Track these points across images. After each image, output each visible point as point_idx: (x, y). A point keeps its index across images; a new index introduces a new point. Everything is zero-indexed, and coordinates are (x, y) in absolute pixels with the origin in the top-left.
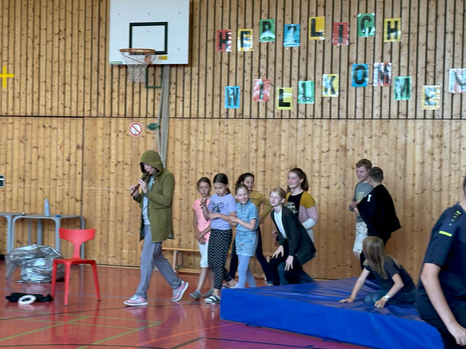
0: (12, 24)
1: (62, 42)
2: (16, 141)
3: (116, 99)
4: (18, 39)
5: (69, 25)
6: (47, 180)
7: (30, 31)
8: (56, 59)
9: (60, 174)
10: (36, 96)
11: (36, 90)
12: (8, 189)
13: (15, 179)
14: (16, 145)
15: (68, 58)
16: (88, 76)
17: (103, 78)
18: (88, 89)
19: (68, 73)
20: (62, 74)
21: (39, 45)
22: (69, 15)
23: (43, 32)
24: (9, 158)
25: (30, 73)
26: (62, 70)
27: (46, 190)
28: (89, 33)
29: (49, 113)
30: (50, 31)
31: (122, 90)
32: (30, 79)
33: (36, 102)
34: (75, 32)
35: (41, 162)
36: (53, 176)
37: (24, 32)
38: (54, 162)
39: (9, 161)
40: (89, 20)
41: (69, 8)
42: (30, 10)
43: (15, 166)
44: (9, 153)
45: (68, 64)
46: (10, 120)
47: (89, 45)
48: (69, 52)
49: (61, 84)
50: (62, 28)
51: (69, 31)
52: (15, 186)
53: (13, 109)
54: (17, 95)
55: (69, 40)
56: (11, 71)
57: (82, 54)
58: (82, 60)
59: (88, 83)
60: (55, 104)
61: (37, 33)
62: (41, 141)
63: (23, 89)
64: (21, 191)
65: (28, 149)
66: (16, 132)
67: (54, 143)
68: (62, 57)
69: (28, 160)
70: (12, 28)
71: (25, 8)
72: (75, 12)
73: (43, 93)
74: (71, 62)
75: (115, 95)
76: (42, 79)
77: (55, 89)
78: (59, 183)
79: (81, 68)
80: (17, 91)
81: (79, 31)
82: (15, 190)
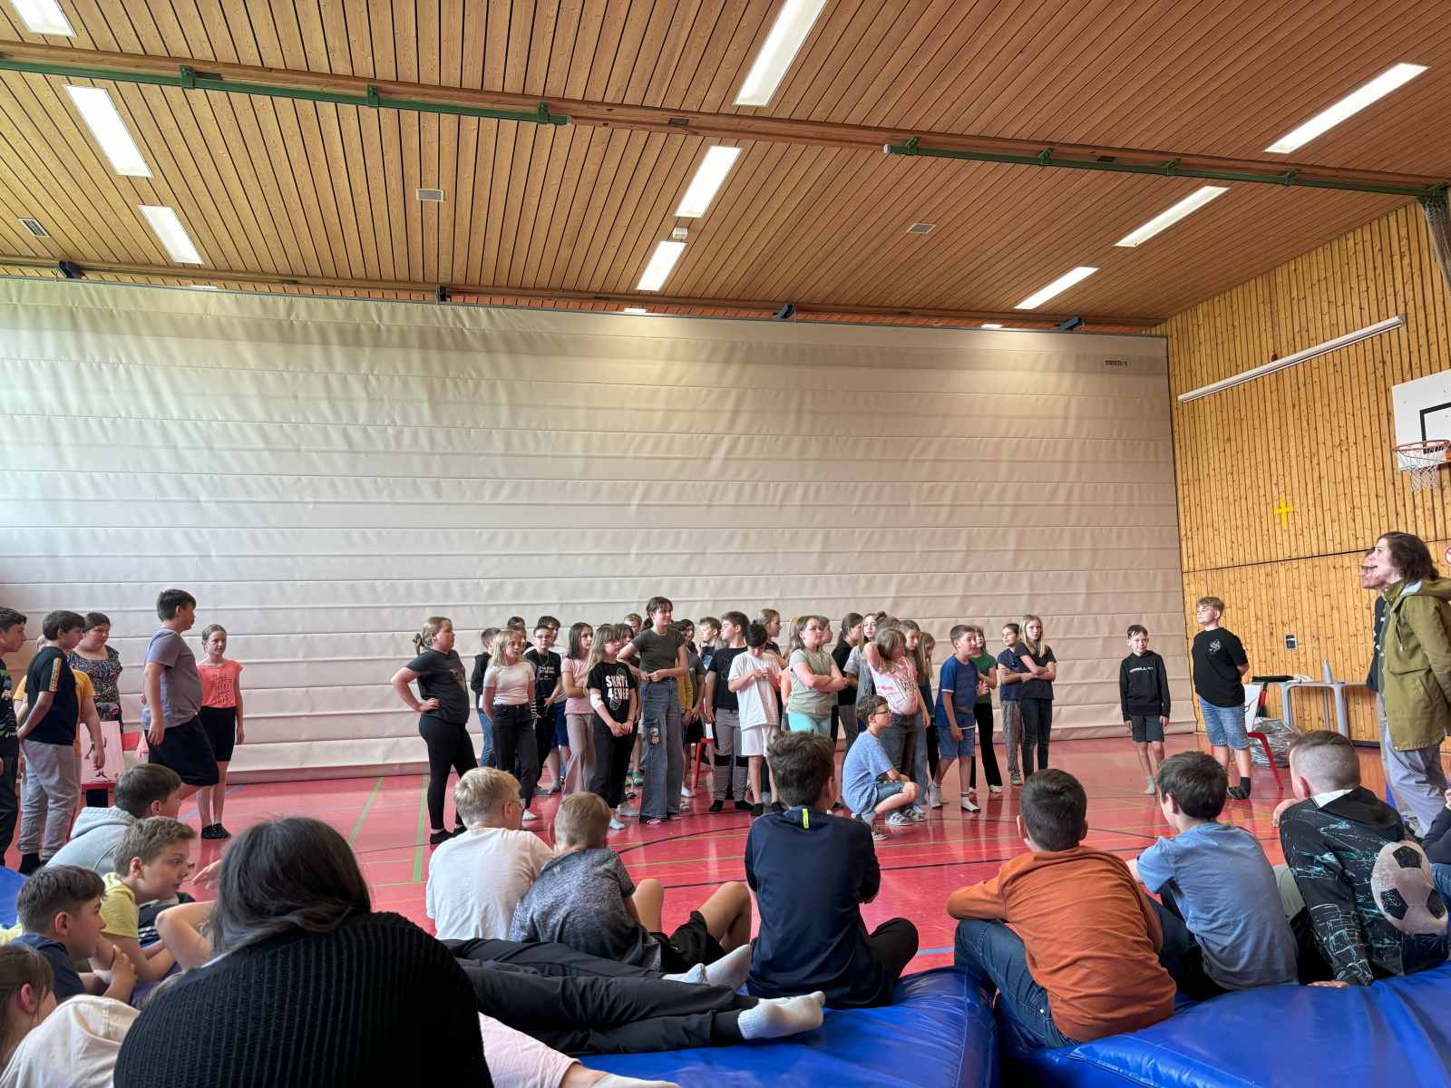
0: (1285, 444)
1: (1346, 453)
2: (1304, 589)
3: (1422, 517)
4: (1294, 463)
5: (1351, 431)
6: (1345, 637)
7: (1306, 450)
8: (1339, 478)
9: (1361, 627)
10: (1321, 530)
11: (1320, 521)
12: (1301, 652)
13: (1308, 638)
14: (1304, 596)
15: (1354, 474)
16: (1381, 493)
17: (1401, 491)
18: (1383, 510)
19: (1356, 494)
20: (1349, 495)
21: (1319, 464)
22: (1350, 417)
23: (1321, 447)
24: (1298, 611)
25: (1311, 502)
26: (1348, 491)
27: (1346, 650)
28: (1377, 437)
29: (1338, 550)
30: (1329, 444)
31: (1428, 504)
32: (1312, 509)
33: (1321, 537)
34: (1360, 437)
35: (1336, 615)
36: (1352, 631)
37: (1300, 452)
38: (1351, 613)
39: (1299, 616)
40: (1375, 418)
41: (1349, 409)
42: (1305, 423)
43: (1307, 621)
44: (1298, 605)
45: (1356, 482)
46: (1295, 563)
47: (1378, 452)
48: (1354, 467)
49: (1349, 509)
50: (1343, 438)
51: (1352, 439)
52: (1309, 646)
53: (1296, 550)
54: (1299, 532)
55: (1353, 450)
56: (1290, 504)
57: (1370, 466)
58: (1371, 474)
59: (1382, 502)
60: (1345, 536)
61: (1314, 450)
62: (1333, 586)
63: (1305, 524)
64: (1316, 653)
65: (1319, 598)
66: (1303, 578)
67: (1349, 588)
68: (1347, 475)
69: (1320, 612)
70: (1286, 450)
71: (1298, 422)
72: (1358, 413)
73: (1328, 526)
74: (1359, 478)
75: (1419, 512)
76: (1326, 506)
77: (1343, 516)
78: (1361, 639)
79: (1372, 483)
80: (1299, 526)
81: (1365, 437)
82: (1309, 652)
